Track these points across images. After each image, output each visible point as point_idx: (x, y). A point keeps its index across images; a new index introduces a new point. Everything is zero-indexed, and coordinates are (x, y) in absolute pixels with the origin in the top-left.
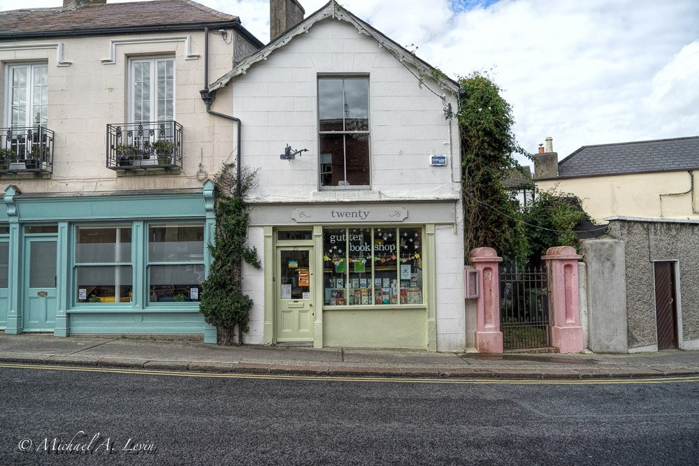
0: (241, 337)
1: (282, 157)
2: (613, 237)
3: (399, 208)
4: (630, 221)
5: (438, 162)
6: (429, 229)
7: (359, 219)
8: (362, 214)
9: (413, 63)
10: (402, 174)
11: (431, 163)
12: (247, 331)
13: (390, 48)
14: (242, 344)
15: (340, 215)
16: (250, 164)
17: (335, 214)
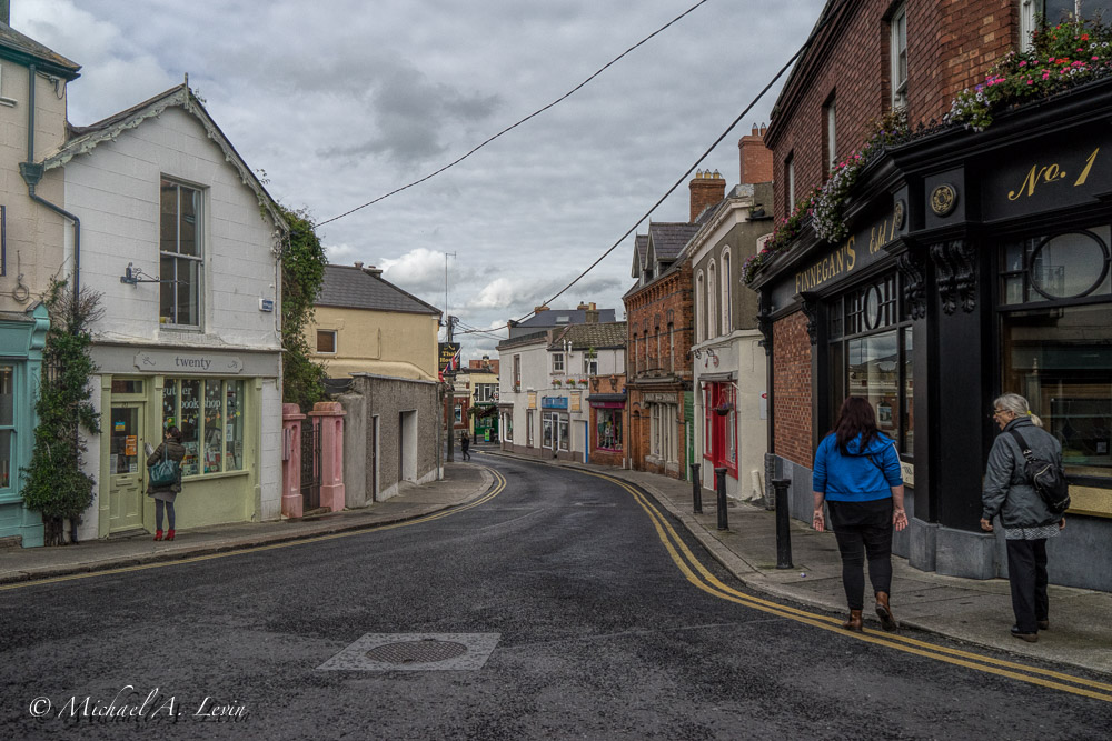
0: (73, 533)
1: (123, 280)
2: (359, 393)
3: (236, 358)
4: (373, 378)
5: (267, 308)
6: (258, 383)
7: (201, 369)
8: (204, 363)
9: (253, 189)
10: (236, 317)
11: (261, 308)
12: (80, 523)
13: (236, 167)
14: (74, 541)
15: (184, 363)
16: (90, 283)
17: (179, 362)
